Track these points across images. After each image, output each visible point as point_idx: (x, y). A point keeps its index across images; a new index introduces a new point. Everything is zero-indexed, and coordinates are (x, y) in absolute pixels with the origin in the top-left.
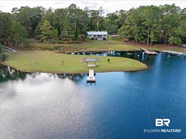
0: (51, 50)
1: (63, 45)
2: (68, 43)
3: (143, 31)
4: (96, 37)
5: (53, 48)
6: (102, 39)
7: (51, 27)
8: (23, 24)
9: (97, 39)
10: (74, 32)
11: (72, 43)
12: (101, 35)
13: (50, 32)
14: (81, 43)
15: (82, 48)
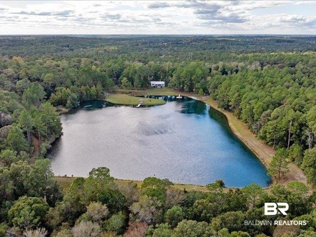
1: (135, 91)
4: (157, 85)
5: (128, 92)
8: (111, 76)
12: (160, 85)
13: (126, 84)
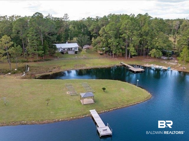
0: (14, 73)
1: (29, 64)
2: (35, 61)
3: (122, 43)
4: (66, 50)
5: (16, 70)
6: (74, 53)
7: (12, 43)
9: (67, 53)
10: (41, 47)
11: (39, 61)
12: (72, 48)
14: (50, 60)
15: (54, 67)
